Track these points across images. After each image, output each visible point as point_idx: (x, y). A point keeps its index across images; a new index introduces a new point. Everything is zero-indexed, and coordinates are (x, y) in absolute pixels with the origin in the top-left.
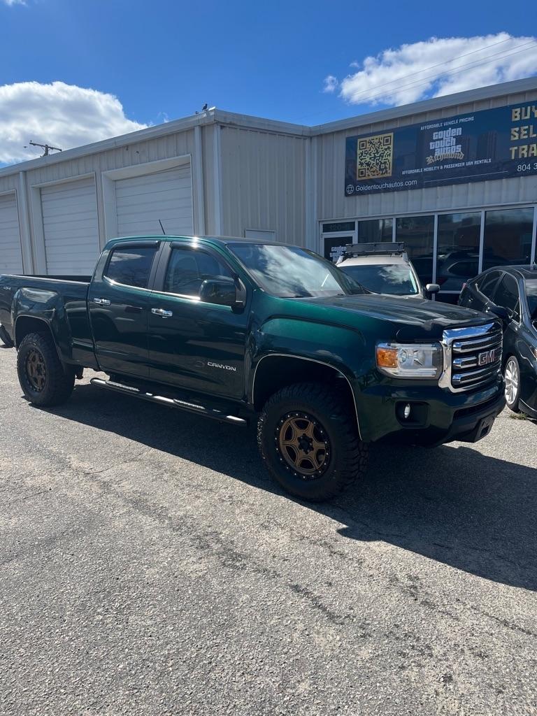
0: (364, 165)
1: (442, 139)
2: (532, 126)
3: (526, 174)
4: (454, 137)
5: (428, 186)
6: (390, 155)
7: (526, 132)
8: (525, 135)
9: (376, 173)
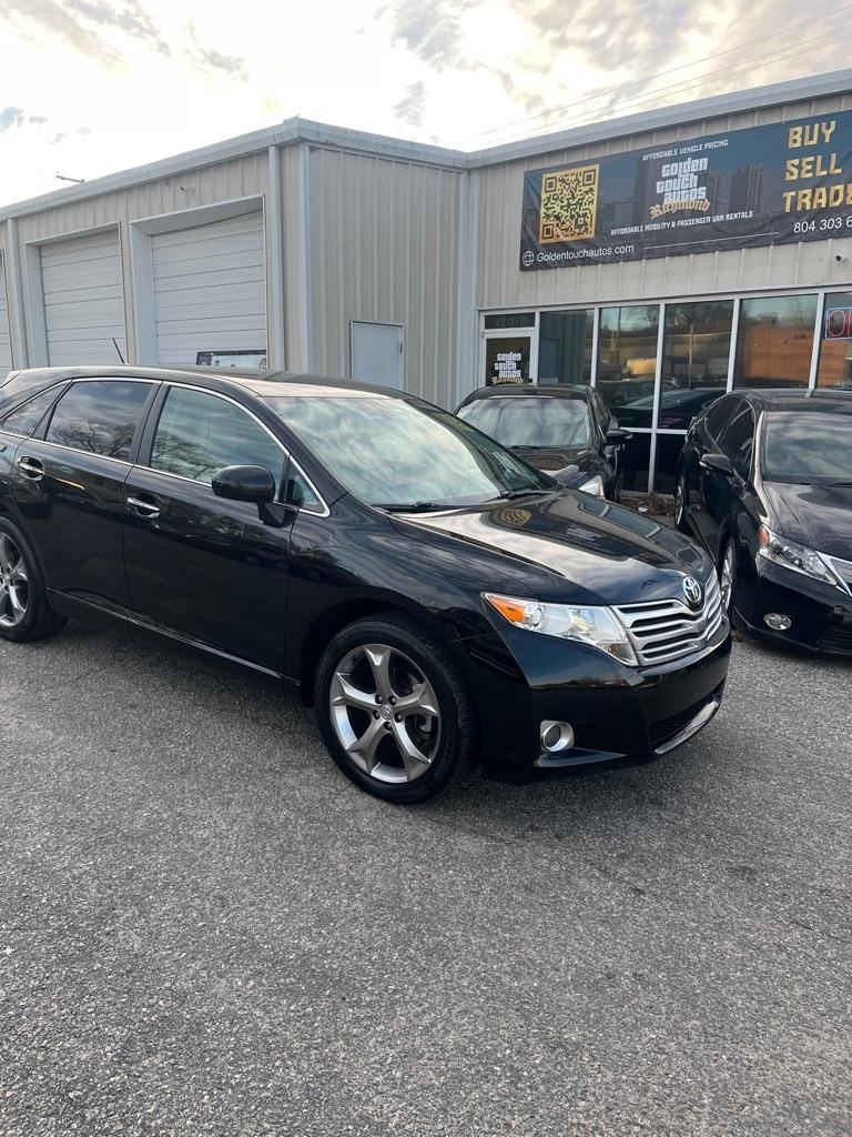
0: (552, 218)
1: (676, 176)
2: (819, 157)
3: (809, 238)
4: (695, 174)
5: (651, 255)
6: (592, 202)
7: (810, 167)
8: (808, 172)
9: (569, 233)
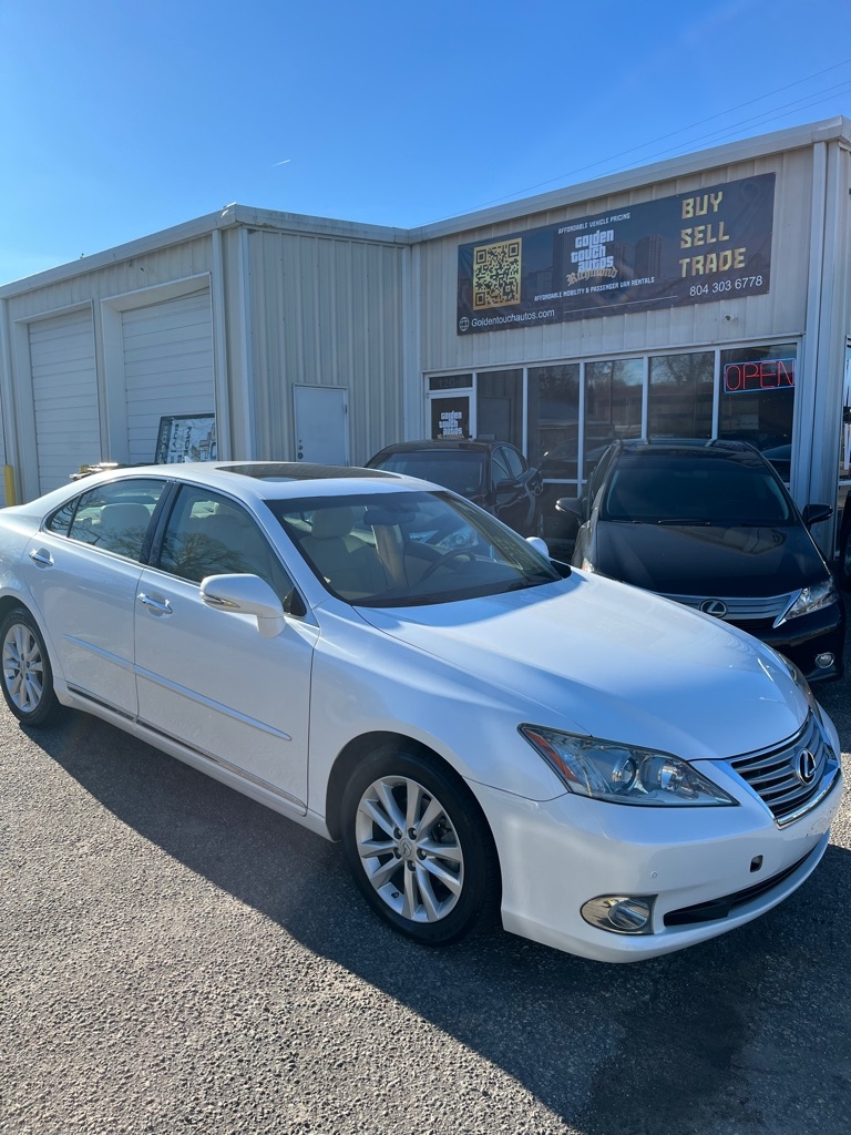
0: (483, 287)
1: (588, 247)
2: (709, 226)
3: (703, 299)
4: (604, 244)
5: (570, 318)
6: (517, 271)
7: (701, 235)
8: (700, 239)
9: (498, 300)
